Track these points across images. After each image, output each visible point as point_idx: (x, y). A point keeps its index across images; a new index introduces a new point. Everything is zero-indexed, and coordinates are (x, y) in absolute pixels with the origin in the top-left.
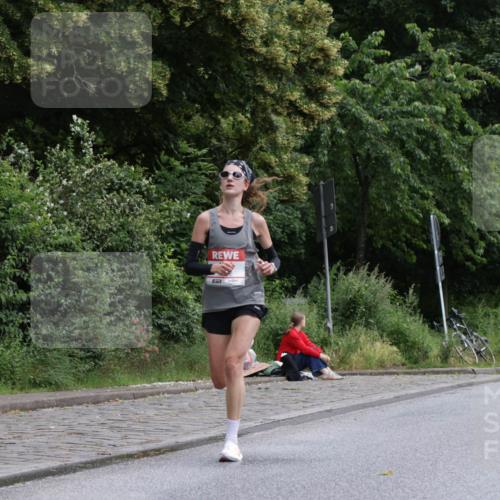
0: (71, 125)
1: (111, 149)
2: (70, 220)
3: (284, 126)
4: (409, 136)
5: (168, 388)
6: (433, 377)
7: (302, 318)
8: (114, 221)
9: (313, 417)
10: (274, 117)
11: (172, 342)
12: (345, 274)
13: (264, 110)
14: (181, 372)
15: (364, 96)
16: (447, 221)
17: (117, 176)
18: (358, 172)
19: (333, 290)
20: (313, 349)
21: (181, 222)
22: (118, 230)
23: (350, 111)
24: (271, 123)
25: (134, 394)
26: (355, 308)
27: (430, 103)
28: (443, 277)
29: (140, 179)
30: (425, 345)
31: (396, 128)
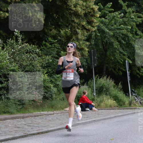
0: (14, 33)
1: (27, 40)
2: (15, 62)
3: (81, 33)
4: (120, 36)
5: (45, 114)
6: (126, 110)
7: (86, 92)
8: (28, 62)
9: (90, 122)
10: (77, 30)
11: (46, 100)
12: (100, 79)
13: (75, 28)
14: (49, 109)
15: (106, 23)
16: (131, 62)
17: (29, 49)
18: (103, 47)
19: (96, 84)
20: (90, 101)
21: (49, 63)
22: (29, 65)
23: (101, 28)
24: (76, 32)
25: (35, 115)
26: (102, 89)
27: (126, 26)
28: (130, 80)
29: (36, 49)
30: (124, 100)
31: (115, 33)
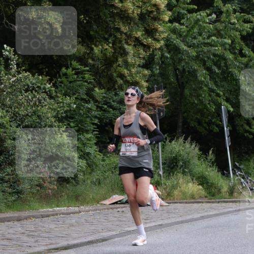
0: (3, 51)
1: (27, 65)
3: (132, 52)
4: (209, 58)
5: (63, 211)
6: (224, 204)
8: (30, 110)
10: (126, 46)
11: (65, 183)
12: (170, 141)
13: (120, 42)
14: (70, 201)
15: (181, 33)
16: (232, 109)
17: (31, 82)
18: (177, 79)
19: (162, 151)
22: (32, 114)
23: (173, 42)
24: (124, 50)
25: (42, 215)
26: (176, 163)
27: (221, 38)
28: (230, 144)
29: (45, 84)
30: (219, 185)
31: (200, 53)
